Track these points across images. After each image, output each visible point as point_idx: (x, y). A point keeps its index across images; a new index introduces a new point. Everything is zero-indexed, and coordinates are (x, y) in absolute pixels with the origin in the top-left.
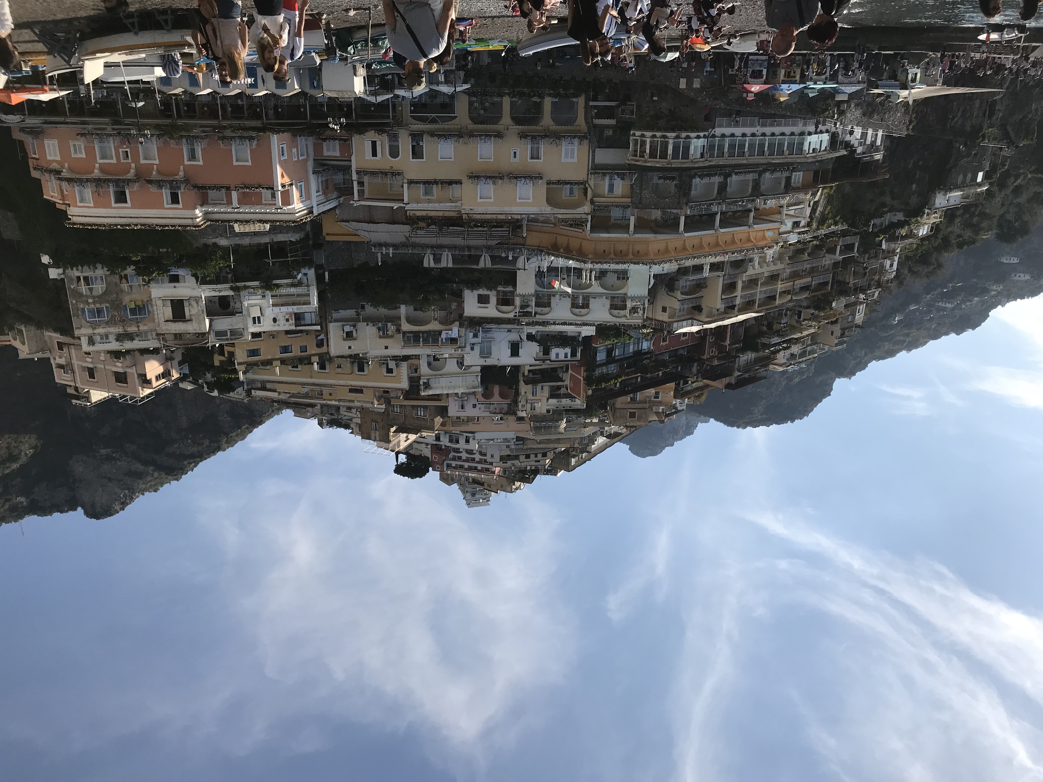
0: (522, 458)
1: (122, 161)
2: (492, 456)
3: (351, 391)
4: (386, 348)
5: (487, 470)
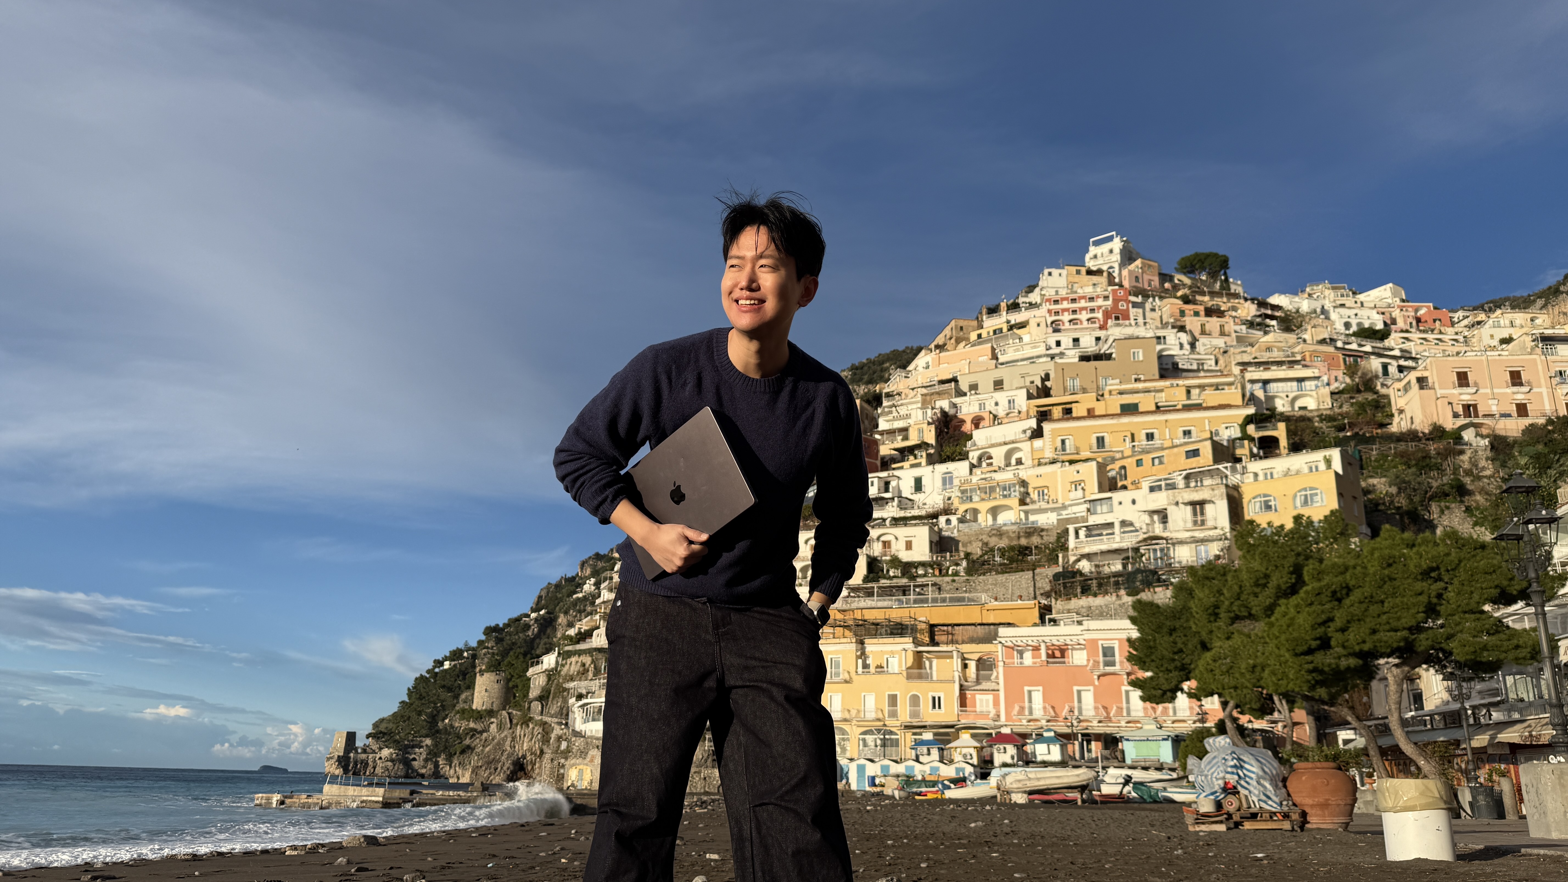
0: (1004, 327)
3: (1135, 407)
4: (1040, 476)
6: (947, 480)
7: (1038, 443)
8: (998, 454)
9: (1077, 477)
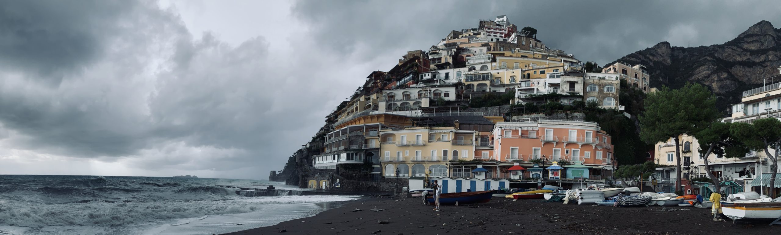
0: (472, 34)
1: (569, 149)
2: (484, 34)
3: (526, 57)
4: (498, 73)
5: (489, 29)
6: (459, 74)
7: (494, 64)
8: (478, 67)
9: (513, 75)
